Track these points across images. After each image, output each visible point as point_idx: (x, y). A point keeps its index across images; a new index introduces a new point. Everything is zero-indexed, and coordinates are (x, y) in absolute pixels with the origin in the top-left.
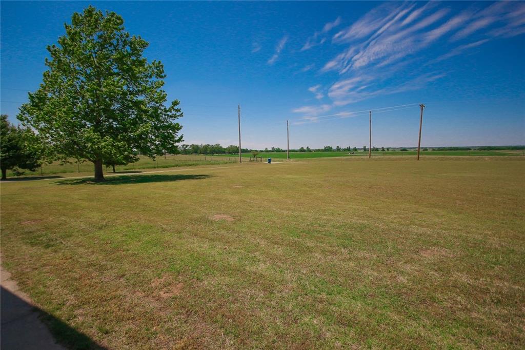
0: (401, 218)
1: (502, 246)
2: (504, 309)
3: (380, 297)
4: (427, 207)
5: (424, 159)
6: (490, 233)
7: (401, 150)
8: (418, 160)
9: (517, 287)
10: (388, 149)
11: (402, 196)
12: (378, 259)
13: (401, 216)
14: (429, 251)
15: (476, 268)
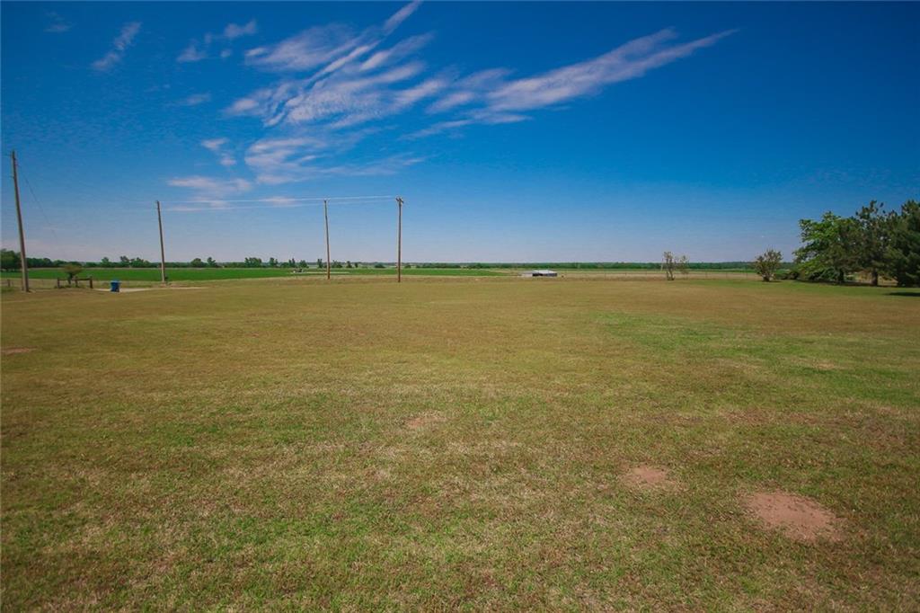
0: (379, 375)
1: (497, 394)
2: (504, 477)
3: (351, 514)
4: (413, 353)
5: (406, 280)
6: (485, 378)
7: (377, 267)
8: (399, 281)
9: (515, 444)
10: (356, 265)
11: (379, 340)
12: (347, 449)
13: (379, 371)
14: (418, 419)
15: (473, 432)
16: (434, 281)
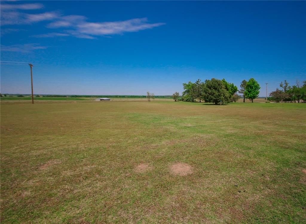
0: (22, 148)
1: (86, 148)
3: (8, 217)
4: (42, 135)
5: (37, 103)
6: (80, 142)
7: (18, 96)
8: (33, 103)
9: (93, 166)
10: (5, 95)
11: (21, 131)
12: (3, 187)
13: (22, 146)
14: (46, 165)
15: (74, 165)
16: (53, 102)
